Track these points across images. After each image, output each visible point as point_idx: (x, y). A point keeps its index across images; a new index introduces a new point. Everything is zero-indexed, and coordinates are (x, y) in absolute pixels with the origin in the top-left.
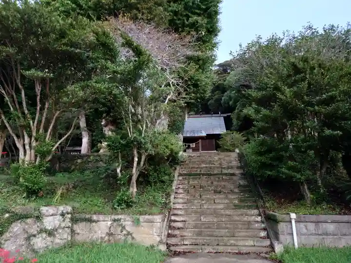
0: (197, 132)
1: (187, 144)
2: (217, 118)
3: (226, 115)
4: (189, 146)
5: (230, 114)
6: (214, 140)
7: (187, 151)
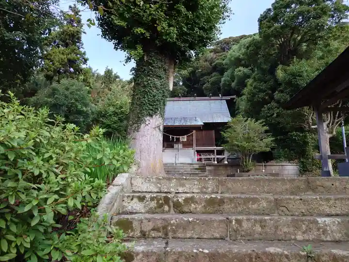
0: (191, 119)
1: (175, 137)
2: (217, 101)
3: (229, 98)
4: (178, 140)
5: (234, 97)
6: (213, 132)
7: (176, 146)
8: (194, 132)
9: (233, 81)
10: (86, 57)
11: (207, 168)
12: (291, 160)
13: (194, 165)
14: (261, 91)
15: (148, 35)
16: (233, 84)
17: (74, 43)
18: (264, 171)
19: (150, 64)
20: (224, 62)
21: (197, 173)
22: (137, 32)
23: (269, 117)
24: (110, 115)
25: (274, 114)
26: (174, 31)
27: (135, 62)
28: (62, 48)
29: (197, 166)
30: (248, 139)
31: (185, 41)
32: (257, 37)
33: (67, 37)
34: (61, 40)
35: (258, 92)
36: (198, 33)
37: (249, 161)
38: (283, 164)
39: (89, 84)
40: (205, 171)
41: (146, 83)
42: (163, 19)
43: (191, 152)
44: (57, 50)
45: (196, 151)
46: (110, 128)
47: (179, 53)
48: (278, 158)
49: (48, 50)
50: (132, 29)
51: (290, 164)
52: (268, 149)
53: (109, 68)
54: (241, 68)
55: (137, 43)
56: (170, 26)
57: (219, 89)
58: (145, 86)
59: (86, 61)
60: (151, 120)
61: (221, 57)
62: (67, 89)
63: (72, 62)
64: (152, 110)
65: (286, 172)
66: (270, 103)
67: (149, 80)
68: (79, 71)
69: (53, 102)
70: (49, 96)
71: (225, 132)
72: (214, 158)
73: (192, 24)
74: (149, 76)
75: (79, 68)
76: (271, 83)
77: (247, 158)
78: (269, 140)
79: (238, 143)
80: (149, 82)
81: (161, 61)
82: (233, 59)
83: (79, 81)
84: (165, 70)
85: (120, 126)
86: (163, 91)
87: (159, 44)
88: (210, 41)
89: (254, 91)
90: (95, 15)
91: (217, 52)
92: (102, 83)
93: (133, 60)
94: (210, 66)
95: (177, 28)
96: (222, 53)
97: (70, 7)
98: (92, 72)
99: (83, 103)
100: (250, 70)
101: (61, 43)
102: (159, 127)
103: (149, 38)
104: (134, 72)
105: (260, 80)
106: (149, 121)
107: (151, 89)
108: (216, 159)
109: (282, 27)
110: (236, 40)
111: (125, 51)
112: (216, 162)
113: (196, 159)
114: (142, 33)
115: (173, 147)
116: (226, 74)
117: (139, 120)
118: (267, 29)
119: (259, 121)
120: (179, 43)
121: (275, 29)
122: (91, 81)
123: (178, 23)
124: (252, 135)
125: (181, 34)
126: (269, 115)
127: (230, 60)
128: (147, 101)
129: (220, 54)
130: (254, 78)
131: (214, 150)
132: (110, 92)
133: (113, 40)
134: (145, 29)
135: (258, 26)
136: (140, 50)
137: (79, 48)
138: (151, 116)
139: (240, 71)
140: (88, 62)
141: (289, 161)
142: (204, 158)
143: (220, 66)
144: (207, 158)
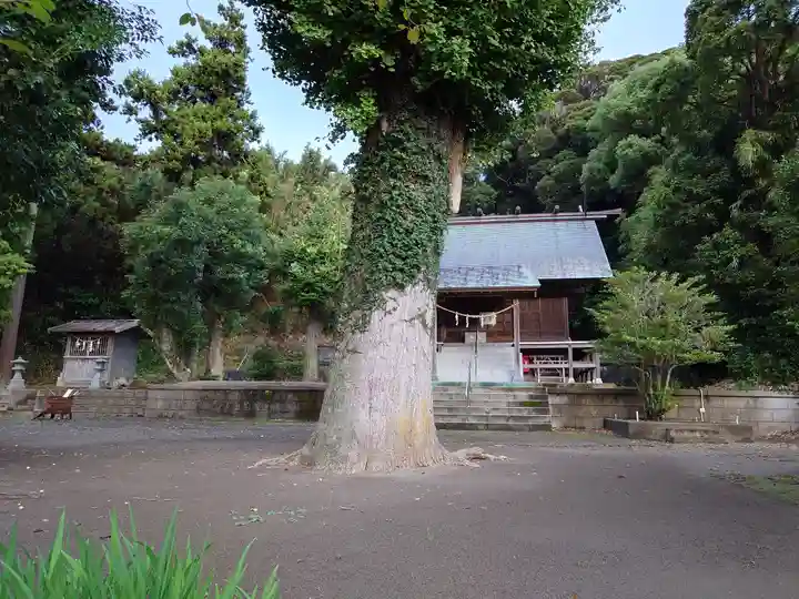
0: (506, 271)
1: (468, 316)
2: (574, 224)
3: (603, 214)
4: (475, 323)
5: (618, 211)
6: (565, 301)
7: (470, 337)
8: (516, 303)
9: (613, 172)
10: (258, 123)
11: (552, 400)
12: (780, 384)
13: (516, 393)
14: (692, 198)
15: (389, 61)
16: (613, 180)
17: (230, 91)
18: (702, 410)
19: (398, 143)
20: (589, 124)
21: (525, 414)
22: (359, 54)
23: (716, 267)
25: (730, 260)
26: (461, 48)
27: (357, 138)
28: (201, 106)
29: (523, 396)
30: (662, 330)
31: (494, 76)
32: (682, 58)
33: (213, 79)
34: (199, 86)
35: (685, 201)
36: (533, 51)
37: (663, 385)
38: (757, 393)
39: (265, 188)
40: (547, 412)
41: (385, 197)
42: (432, 15)
43: (509, 352)
44: (189, 110)
45: (522, 350)
46: (314, 291)
47: (476, 111)
48: (742, 375)
49: (171, 112)
50: (346, 49)
51: (776, 394)
52: (717, 357)
53: (311, 147)
54: (633, 139)
55: (361, 87)
56: (451, 32)
57: (576, 190)
58: (383, 206)
59: (257, 132)
60: (400, 300)
61: (580, 112)
62: (210, 202)
63: (224, 138)
64: (402, 270)
65: (766, 415)
66: (720, 229)
67: (394, 187)
68: (239, 156)
69: (174, 235)
70: (166, 221)
71: (598, 310)
72: (567, 369)
73: (516, 26)
74: (395, 177)
75: (241, 150)
76: (724, 175)
77: (659, 377)
78: (720, 330)
79: (633, 339)
80: (395, 192)
81: (429, 134)
82: (612, 116)
83: (237, 183)
84: (439, 158)
86: (434, 216)
87: (420, 87)
88: (563, 71)
89: (674, 199)
90: (256, 17)
91: (571, 102)
92: (296, 185)
93: (350, 134)
94: (552, 135)
95: (471, 38)
96: (582, 103)
97: (221, 8)
98: (273, 158)
99: (248, 235)
100: (657, 141)
101: (200, 93)
102: (422, 316)
103: (392, 70)
104: (353, 165)
105: (691, 170)
106: (395, 300)
107: (400, 214)
108: (571, 372)
109: (757, 27)
110: (620, 69)
111: (328, 110)
112: (571, 380)
113: (522, 373)
114: (372, 58)
115: (462, 340)
116: (593, 153)
117: (368, 299)
118: (712, 34)
119: (691, 280)
120: (477, 82)
121: (739, 32)
122: (269, 178)
123: (474, 23)
124: (671, 318)
125: (484, 56)
126: (717, 262)
127: (605, 119)
128: (388, 246)
129: (579, 105)
130: (675, 166)
131: (566, 350)
132: (312, 206)
133: (304, 82)
134: (382, 47)
135: (685, 29)
136: (369, 106)
137: (240, 103)
138: (401, 287)
139: (630, 146)
140: (261, 134)
141: (774, 384)
142: (541, 370)
143: (579, 134)
144: (549, 369)
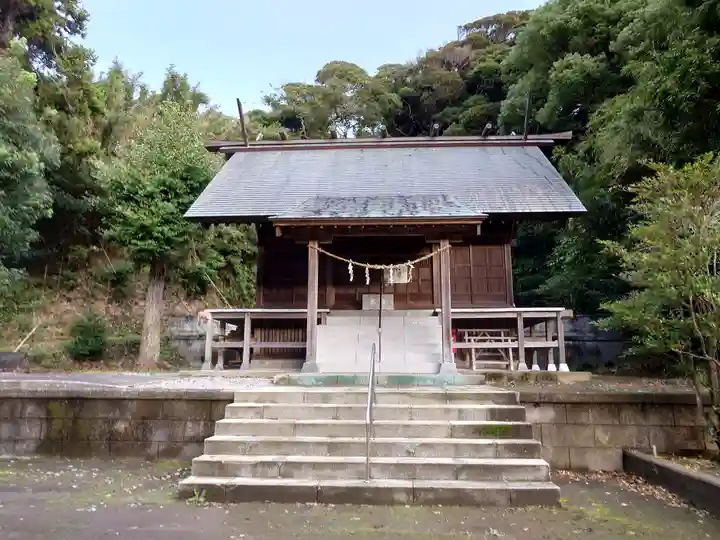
0: (429, 201)
1: (368, 266)
5: (567, 134)
7: (370, 302)
8: (445, 246)
24: (151, 196)
43: (427, 324)
45: (453, 321)
54: (572, 57)
72: (516, 350)
82: (543, 32)
85: (184, 233)
94: (460, 80)
96: (493, 47)
100: (603, 60)
108: (522, 353)
112: (523, 366)
115: (358, 306)
129: (489, 48)
131: (515, 320)
142: (477, 350)
143: (490, 76)
144: (489, 350)
